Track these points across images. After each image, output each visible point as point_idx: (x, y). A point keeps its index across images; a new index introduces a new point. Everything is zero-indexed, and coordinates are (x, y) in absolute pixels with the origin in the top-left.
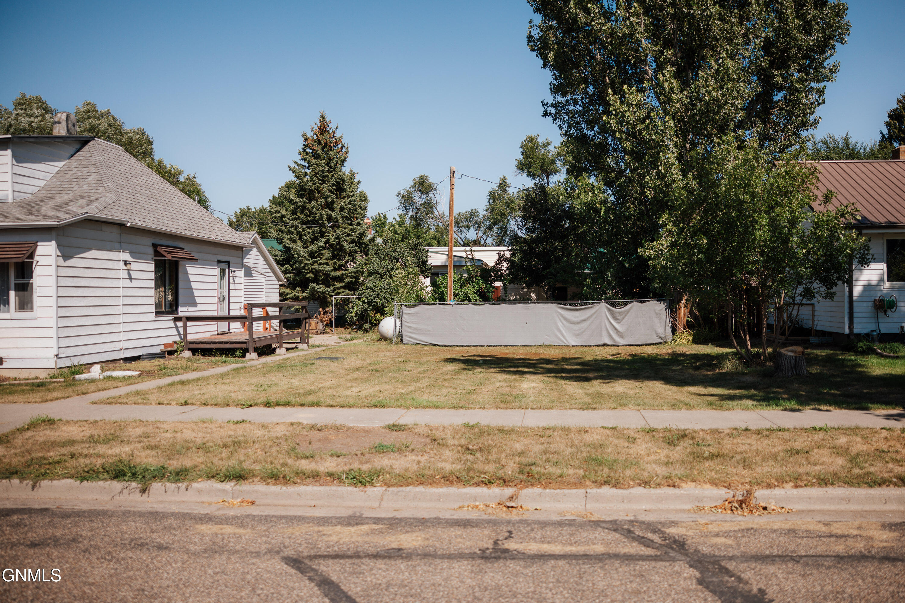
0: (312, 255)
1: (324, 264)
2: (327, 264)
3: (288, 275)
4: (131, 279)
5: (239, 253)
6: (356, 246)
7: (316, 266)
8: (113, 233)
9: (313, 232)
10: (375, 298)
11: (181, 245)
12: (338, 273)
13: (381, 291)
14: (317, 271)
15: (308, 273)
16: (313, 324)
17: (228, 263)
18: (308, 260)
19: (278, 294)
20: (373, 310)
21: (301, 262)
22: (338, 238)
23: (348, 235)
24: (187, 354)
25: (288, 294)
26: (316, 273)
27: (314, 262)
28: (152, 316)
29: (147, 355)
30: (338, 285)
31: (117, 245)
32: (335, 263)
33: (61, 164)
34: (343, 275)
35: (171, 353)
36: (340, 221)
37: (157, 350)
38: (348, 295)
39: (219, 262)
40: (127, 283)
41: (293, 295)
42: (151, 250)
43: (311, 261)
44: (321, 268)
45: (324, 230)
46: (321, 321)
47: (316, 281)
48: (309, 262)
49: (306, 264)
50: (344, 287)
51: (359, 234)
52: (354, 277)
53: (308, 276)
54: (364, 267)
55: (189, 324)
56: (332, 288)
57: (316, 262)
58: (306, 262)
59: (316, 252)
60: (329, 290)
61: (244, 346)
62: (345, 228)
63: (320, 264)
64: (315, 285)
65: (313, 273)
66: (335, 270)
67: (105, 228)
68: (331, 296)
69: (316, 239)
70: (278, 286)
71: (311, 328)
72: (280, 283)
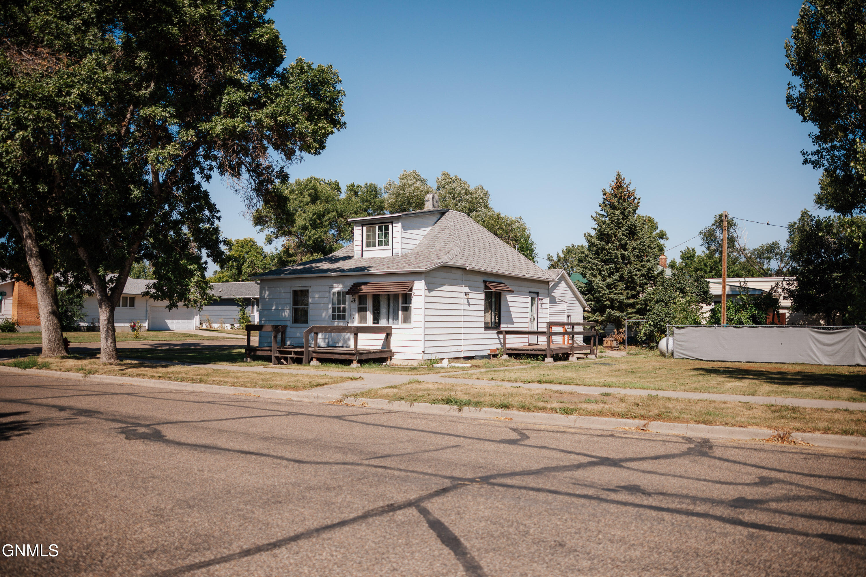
0: (609, 286)
1: (618, 294)
2: (621, 294)
3: (590, 302)
4: (469, 304)
5: (546, 286)
6: (646, 278)
7: (612, 295)
8: (458, 274)
9: (610, 268)
10: (659, 321)
11: (503, 281)
12: (630, 301)
13: (666, 316)
14: (612, 299)
15: (605, 301)
16: (609, 342)
17: (538, 293)
18: (606, 290)
19: (582, 317)
20: (658, 331)
21: (600, 292)
22: (630, 272)
23: (639, 270)
24: (505, 357)
25: (590, 317)
26: (612, 301)
27: (610, 293)
28: (483, 330)
29: (478, 356)
30: (631, 310)
31: (461, 282)
32: (628, 293)
33: (428, 229)
34: (634, 302)
35: (495, 356)
36: (632, 259)
37: (486, 353)
38: (638, 319)
39: (530, 292)
40: (467, 307)
41: (593, 318)
42: (482, 285)
43: (608, 292)
44: (616, 297)
45: (618, 266)
46: (616, 340)
47: (612, 307)
48: (606, 292)
49: (604, 294)
50: (636, 313)
51: (648, 269)
52: (643, 304)
53: (605, 303)
54: (652, 296)
55: (507, 336)
56: (625, 313)
57: (612, 292)
58: (604, 292)
59: (612, 284)
60: (622, 314)
61: (544, 353)
62: (637, 265)
63: (615, 294)
64: (610, 310)
65: (610, 301)
66: (628, 298)
67: (454, 271)
68: (625, 320)
69: (612, 274)
70: (582, 312)
71: (607, 345)
72: (584, 309)
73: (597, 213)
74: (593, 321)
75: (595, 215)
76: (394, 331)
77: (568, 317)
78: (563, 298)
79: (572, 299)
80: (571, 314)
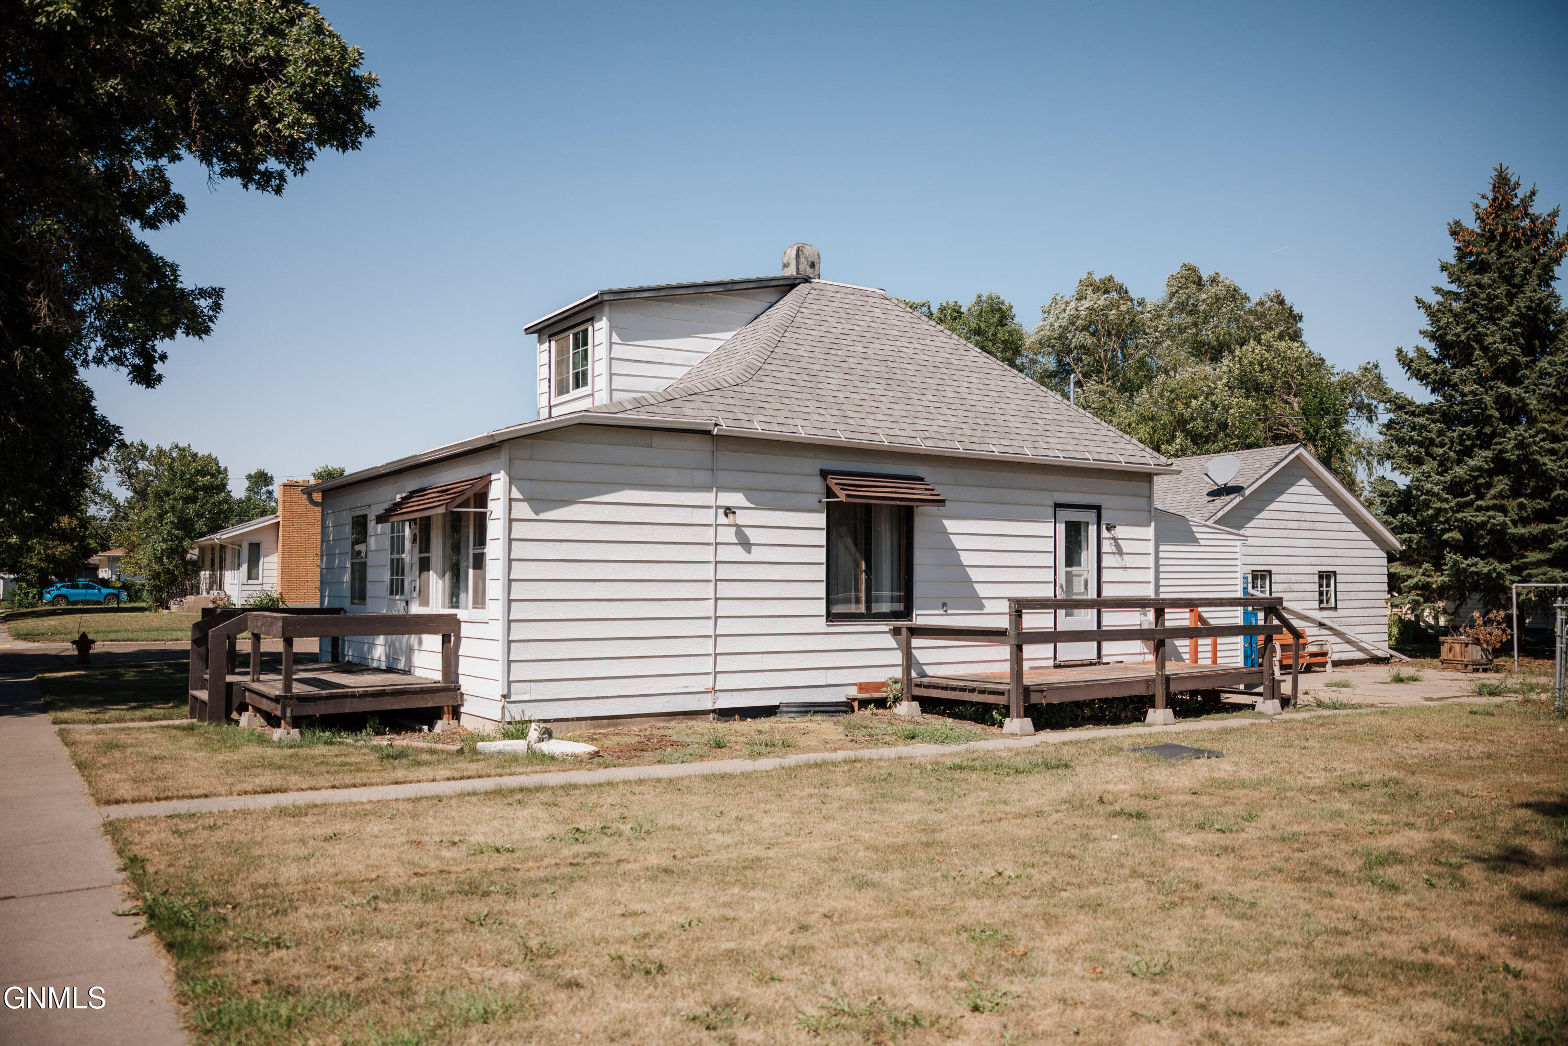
0: (1455, 488)
1: (1488, 509)
2: (1499, 509)
3: (1406, 536)
4: (746, 544)
5: (1143, 486)
7: (1468, 515)
8: (697, 449)
9: (1460, 436)
11: (920, 471)
12: (1531, 530)
14: (1468, 524)
15: (1445, 531)
16: (1457, 647)
17: (1098, 509)
18: (1445, 500)
19: (1385, 579)
21: (1427, 505)
24: (906, 709)
25: (1410, 577)
26: (1469, 530)
27: (1461, 507)
28: (820, 624)
29: (789, 705)
30: (1534, 556)
31: (702, 476)
32: (1521, 507)
33: (729, 335)
34: (1544, 533)
35: (881, 703)
37: (839, 696)
38: (1553, 580)
39: (1057, 506)
40: (738, 553)
41: (1416, 580)
42: (817, 484)
43: (1452, 504)
44: (1481, 517)
45: (1488, 430)
46: (1477, 642)
47: (1468, 548)
48: (1445, 505)
49: (1439, 511)
50: (1549, 564)
53: (1446, 536)
56: (1511, 565)
57: (1470, 504)
58: (1438, 505)
59: (1468, 481)
60: (1503, 568)
63: (1479, 509)
64: (1458, 557)
65: (1461, 531)
66: (1523, 521)
67: (659, 440)
68: (1510, 583)
69: (1467, 452)
70: (1385, 562)
71: (1451, 657)
72: (1388, 553)
73: (1438, 290)
74: (1416, 587)
75: (1434, 299)
76: (465, 630)
77: (1328, 578)
78: (1305, 525)
79: (1344, 527)
80: (1338, 570)
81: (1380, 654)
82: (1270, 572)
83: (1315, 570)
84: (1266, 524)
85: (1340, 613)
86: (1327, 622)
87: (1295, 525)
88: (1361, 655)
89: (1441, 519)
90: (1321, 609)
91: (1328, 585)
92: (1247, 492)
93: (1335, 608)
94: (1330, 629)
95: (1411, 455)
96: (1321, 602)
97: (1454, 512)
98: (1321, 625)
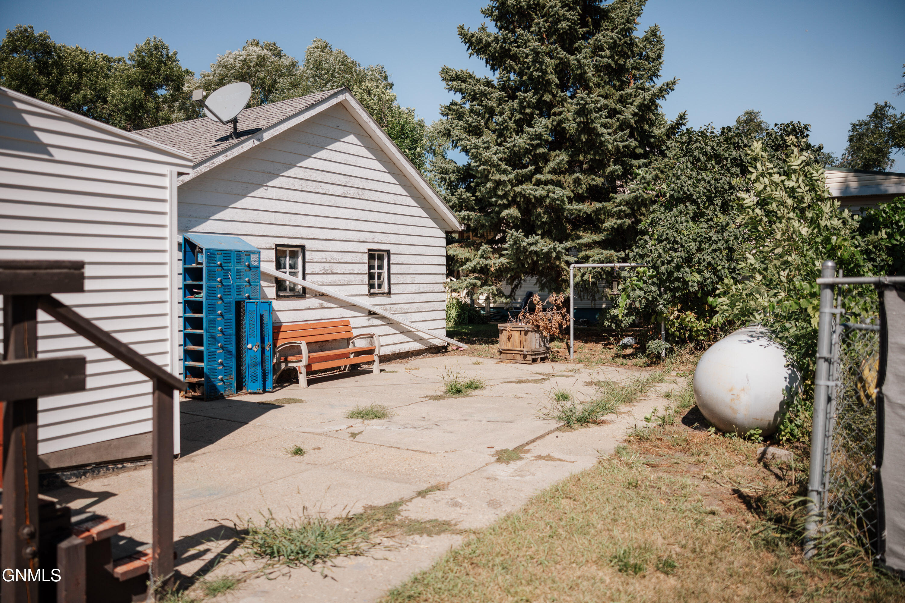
0: (514, 159)
1: (546, 183)
2: (559, 184)
3: (464, 213)
6: (631, 136)
7: (527, 188)
10: (678, 268)
12: (587, 207)
13: (699, 250)
14: (527, 199)
15: (506, 207)
16: (516, 335)
18: (504, 172)
19: (444, 261)
20: (673, 302)
21: (485, 177)
22: (582, 111)
23: (612, 113)
25: (468, 260)
26: (528, 206)
27: (521, 180)
30: (587, 237)
32: (577, 182)
34: (597, 211)
36: (590, 73)
38: (609, 260)
41: (474, 263)
43: (512, 176)
44: (540, 192)
45: (547, 97)
46: (537, 329)
47: (527, 226)
48: (504, 178)
49: (498, 183)
50: (604, 245)
51: (640, 107)
52: (627, 216)
53: (505, 213)
56: (569, 244)
57: (529, 178)
58: (497, 177)
59: (527, 152)
60: (560, 247)
62: (606, 97)
63: (538, 183)
64: (520, 234)
65: (519, 208)
66: (579, 198)
68: (568, 264)
69: (529, 121)
70: (443, 242)
71: (509, 346)
72: (447, 233)
74: (474, 270)
77: (381, 258)
78: (352, 192)
79: (400, 199)
80: (393, 249)
81: (438, 342)
82: (303, 248)
83: (365, 248)
84: (298, 184)
85: (394, 299)
86: (378, 310)
87: (339, 190)
88: (416, 346)
89: (500, 193)
90: (371, 294)
91: (380, 267)
92: (267, 136)
93: (389, 293)
94: (383, 318)
95: (470, 125)
96: (371, 286)
97: (513, 186)
98: (371, 314)
